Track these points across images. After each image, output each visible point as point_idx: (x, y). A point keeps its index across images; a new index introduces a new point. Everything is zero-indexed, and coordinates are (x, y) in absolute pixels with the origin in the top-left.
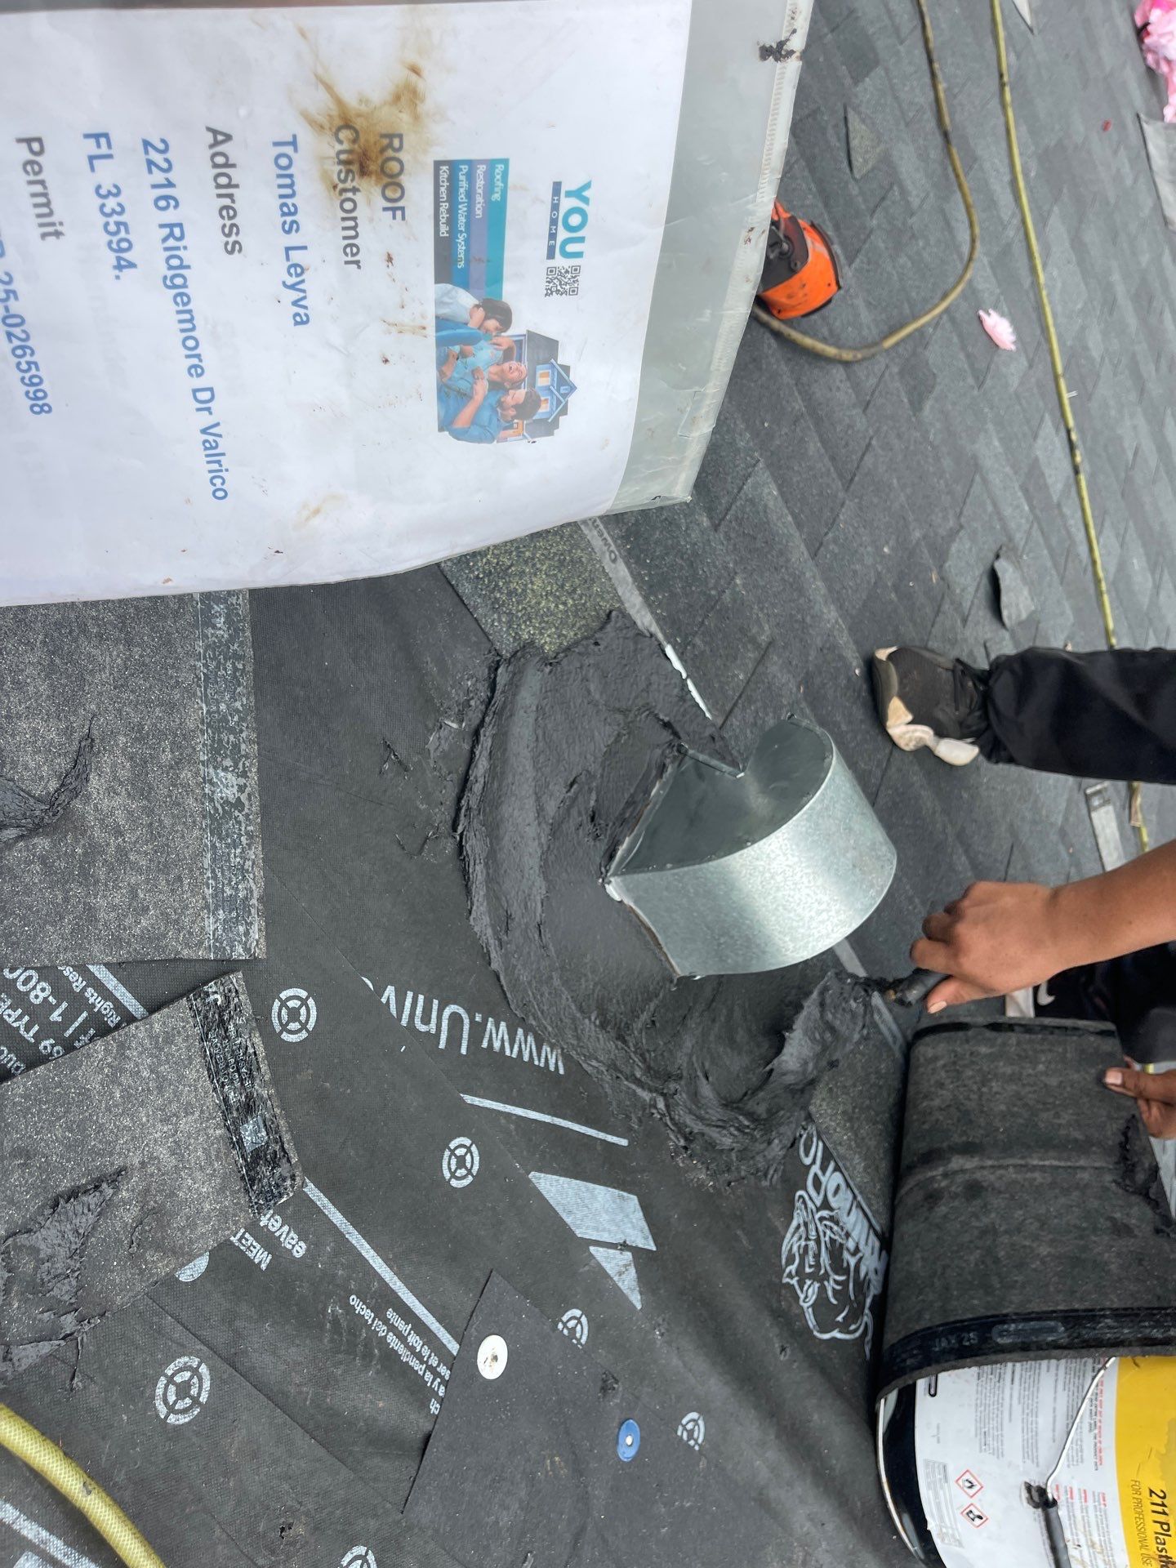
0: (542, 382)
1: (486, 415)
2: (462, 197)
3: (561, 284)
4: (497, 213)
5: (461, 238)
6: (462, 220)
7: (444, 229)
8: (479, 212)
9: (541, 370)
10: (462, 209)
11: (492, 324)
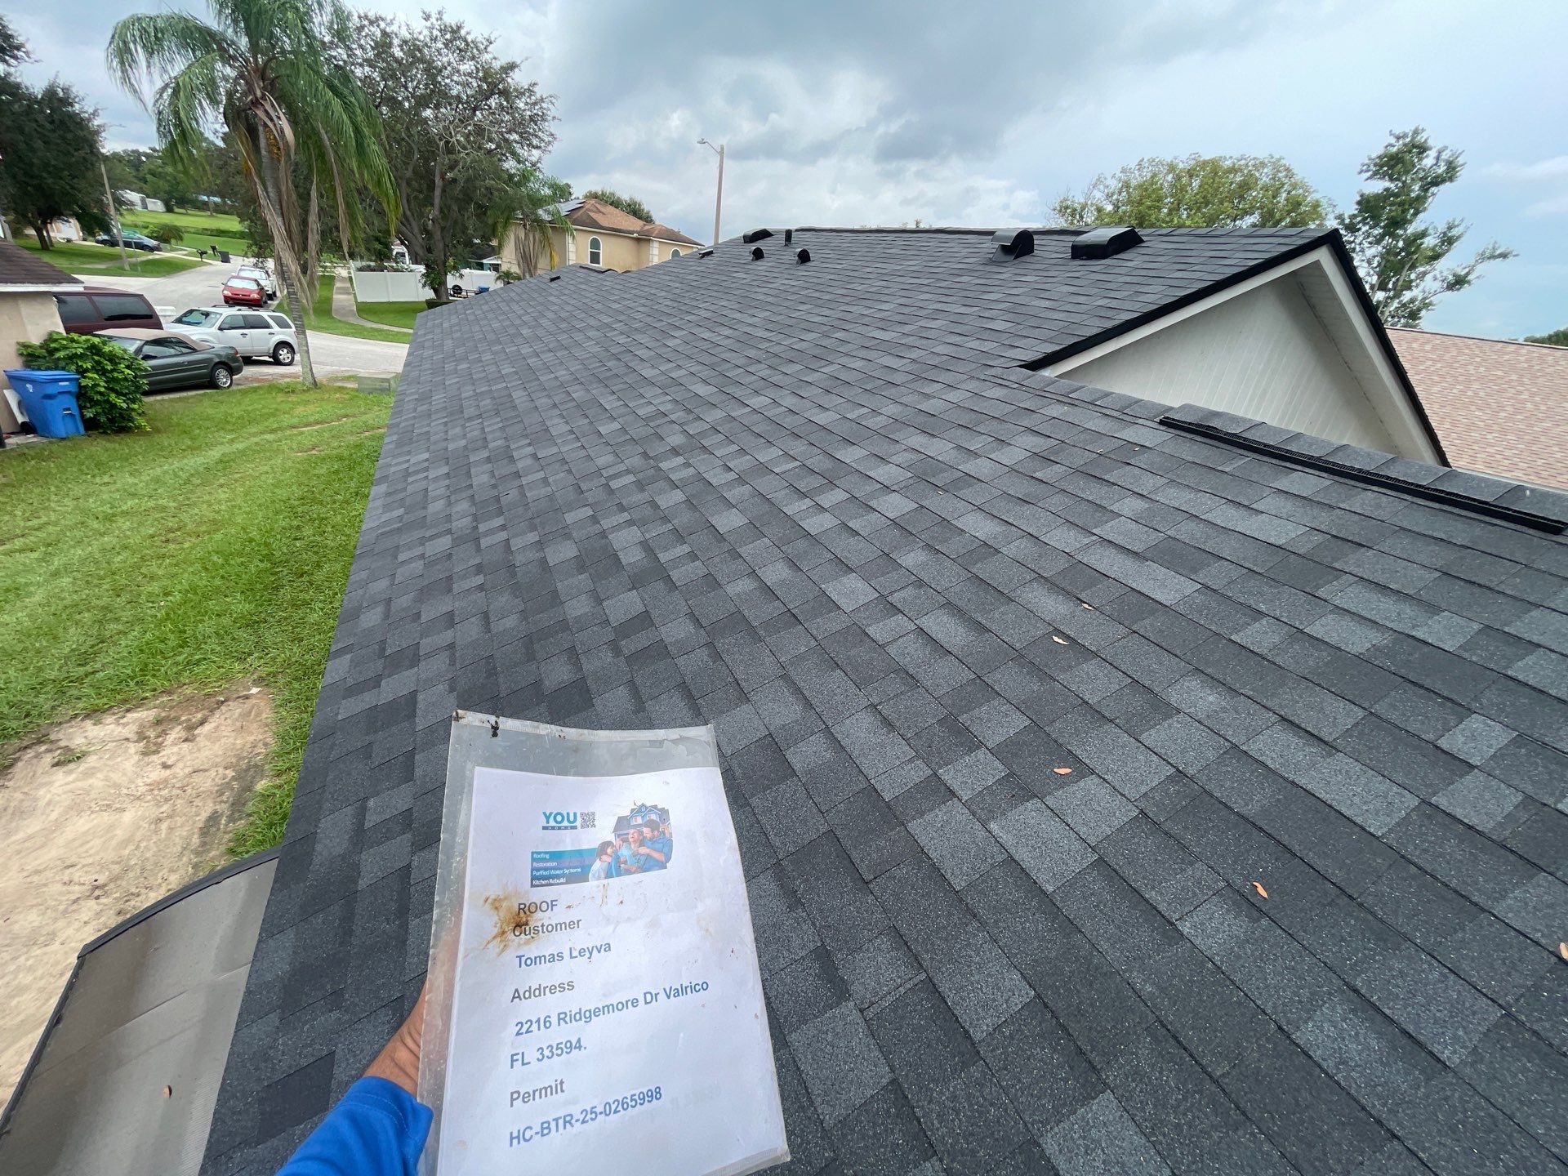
0: (639, 821)
1: (657, 846)
2: (547, 873)
3: (589, 820)
4: (556, 856)
5: (566, 871)
6: (558, 872)
7: (562, 880)
8: (555, 864)
9: (633, 823)
10: (552, 872)
11: (609, 851)
